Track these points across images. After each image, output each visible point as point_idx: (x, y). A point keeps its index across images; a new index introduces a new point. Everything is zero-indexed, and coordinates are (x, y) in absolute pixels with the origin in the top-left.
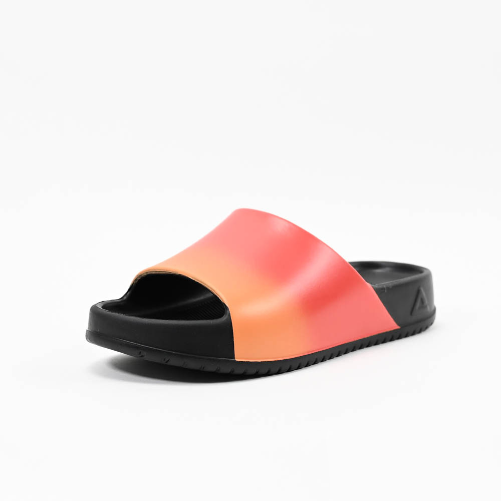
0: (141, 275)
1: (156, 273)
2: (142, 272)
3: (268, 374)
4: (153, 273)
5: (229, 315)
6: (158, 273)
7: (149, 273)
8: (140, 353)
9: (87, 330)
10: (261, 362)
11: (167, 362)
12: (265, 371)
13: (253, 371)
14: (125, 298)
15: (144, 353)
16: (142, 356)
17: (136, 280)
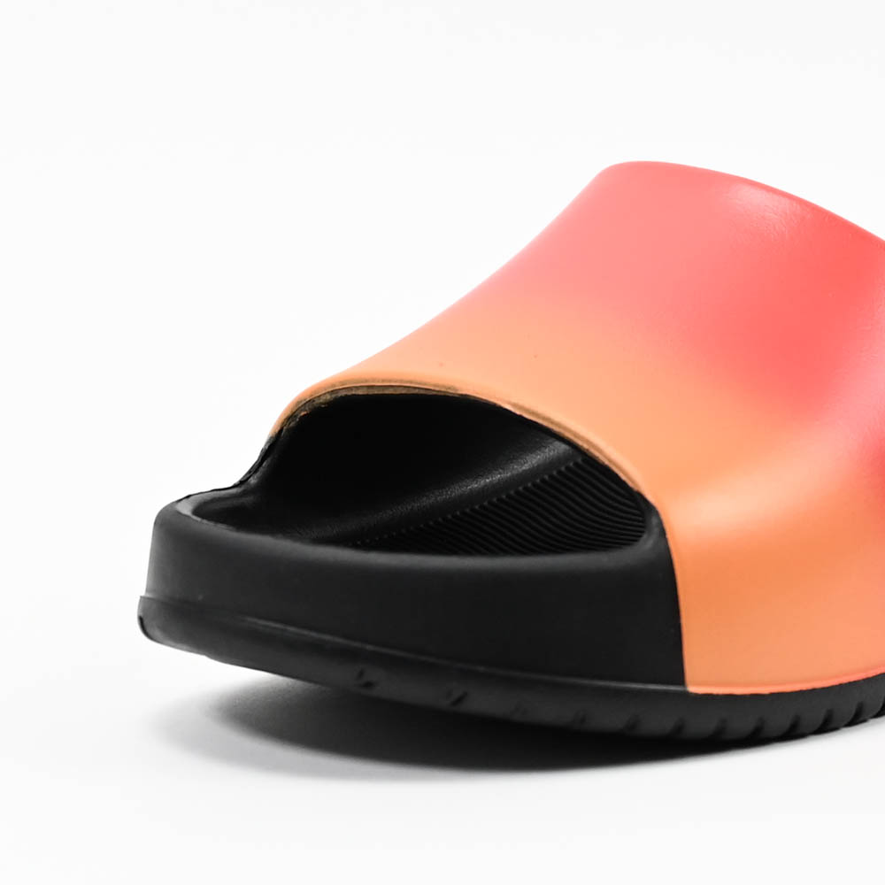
0: (312, 401)
1: (371, 392)
2: (319, 387)
3: (793, 733)
4: (360, 392)
5: (663, 532)
6: (376, 392)
7: (343, 393)
8: (361, 674)
9: (143, 599)
10: (772, 694)
11: (459, 700)
12: (782, 722)
13: (745, 725)
14: (253, 481)
15: (375, 674)
16: (369, 685)
17: (290, 418)
